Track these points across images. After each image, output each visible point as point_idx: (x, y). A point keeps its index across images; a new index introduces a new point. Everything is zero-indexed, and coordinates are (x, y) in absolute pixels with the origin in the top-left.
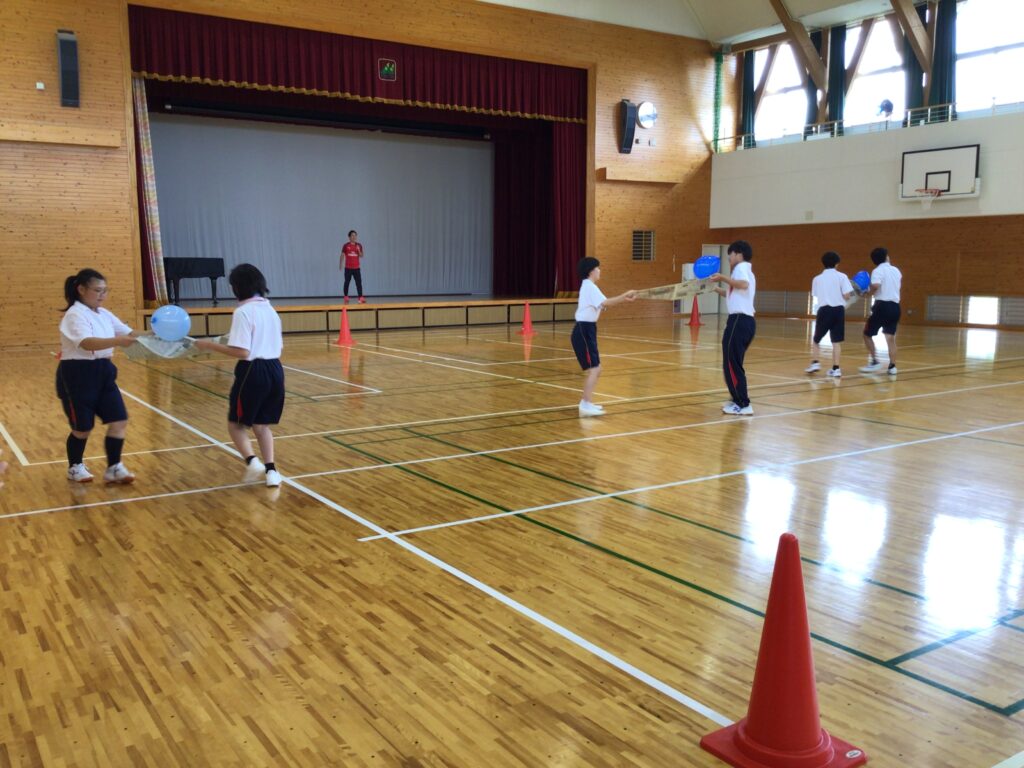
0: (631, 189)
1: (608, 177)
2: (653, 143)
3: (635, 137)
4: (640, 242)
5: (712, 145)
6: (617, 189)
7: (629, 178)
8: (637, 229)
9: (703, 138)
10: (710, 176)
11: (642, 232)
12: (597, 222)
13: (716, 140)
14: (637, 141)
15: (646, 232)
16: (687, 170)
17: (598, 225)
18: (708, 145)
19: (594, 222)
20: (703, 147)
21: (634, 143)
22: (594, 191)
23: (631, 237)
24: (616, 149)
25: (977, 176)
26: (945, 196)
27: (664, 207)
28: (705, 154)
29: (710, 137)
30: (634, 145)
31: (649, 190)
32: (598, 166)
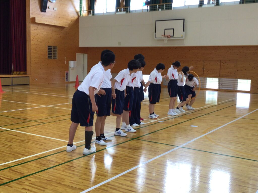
0: (46, 28)
1: (36, 22)
2: (56, 9)
3: (48, 6)
4: (51, 51)
5: (79, 13)
6: (40, 27)
7: (46, 23)
8: (50, 45)
9: (75, 9)
10: (79, 25)
11: (52, 47)
12: (31, 41)
13: (81, 11)
14: (49, 8)
15: (53, 47)
16: (69, 22)
17: (32, 42)
18: (77, 13)
19: (30, 41)
20: (76, 14)
21: (47, 8)
22: (30, 27)
23: (47, 48)
24: (39, 9)
25: (183, 31)
26: (172, 38)
27: (61, 37)
28: (76, 17)
29: (78, 10)
30: (47, 9)
31: (54, 29)
32: (32, 16)
